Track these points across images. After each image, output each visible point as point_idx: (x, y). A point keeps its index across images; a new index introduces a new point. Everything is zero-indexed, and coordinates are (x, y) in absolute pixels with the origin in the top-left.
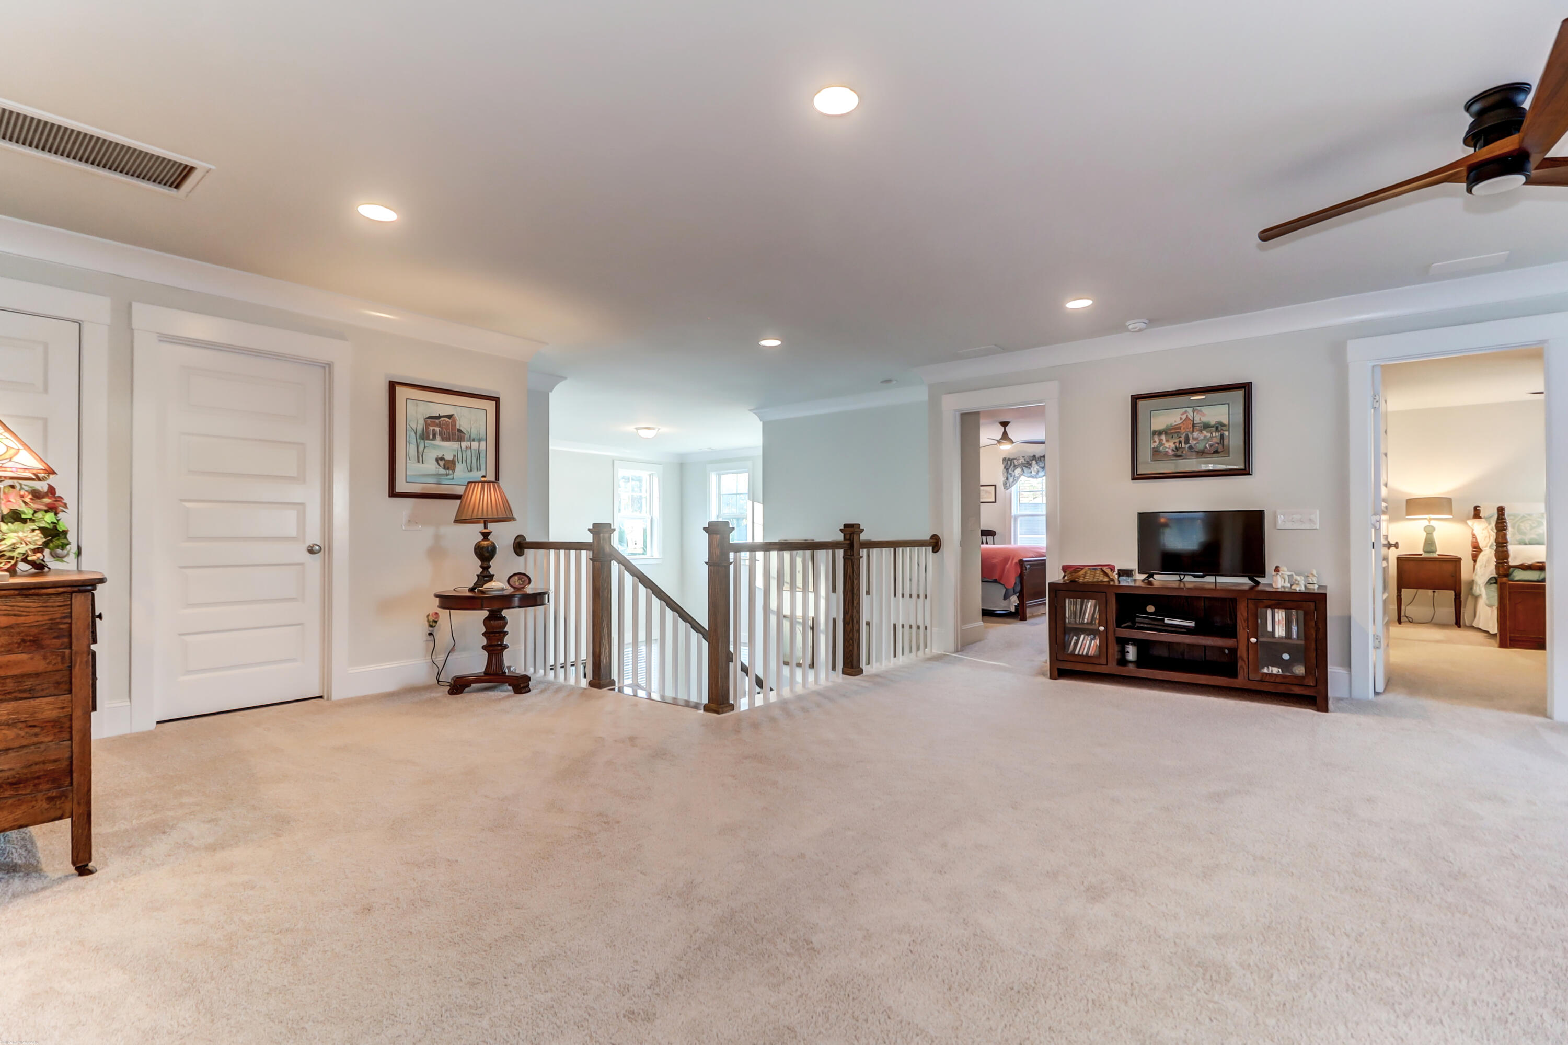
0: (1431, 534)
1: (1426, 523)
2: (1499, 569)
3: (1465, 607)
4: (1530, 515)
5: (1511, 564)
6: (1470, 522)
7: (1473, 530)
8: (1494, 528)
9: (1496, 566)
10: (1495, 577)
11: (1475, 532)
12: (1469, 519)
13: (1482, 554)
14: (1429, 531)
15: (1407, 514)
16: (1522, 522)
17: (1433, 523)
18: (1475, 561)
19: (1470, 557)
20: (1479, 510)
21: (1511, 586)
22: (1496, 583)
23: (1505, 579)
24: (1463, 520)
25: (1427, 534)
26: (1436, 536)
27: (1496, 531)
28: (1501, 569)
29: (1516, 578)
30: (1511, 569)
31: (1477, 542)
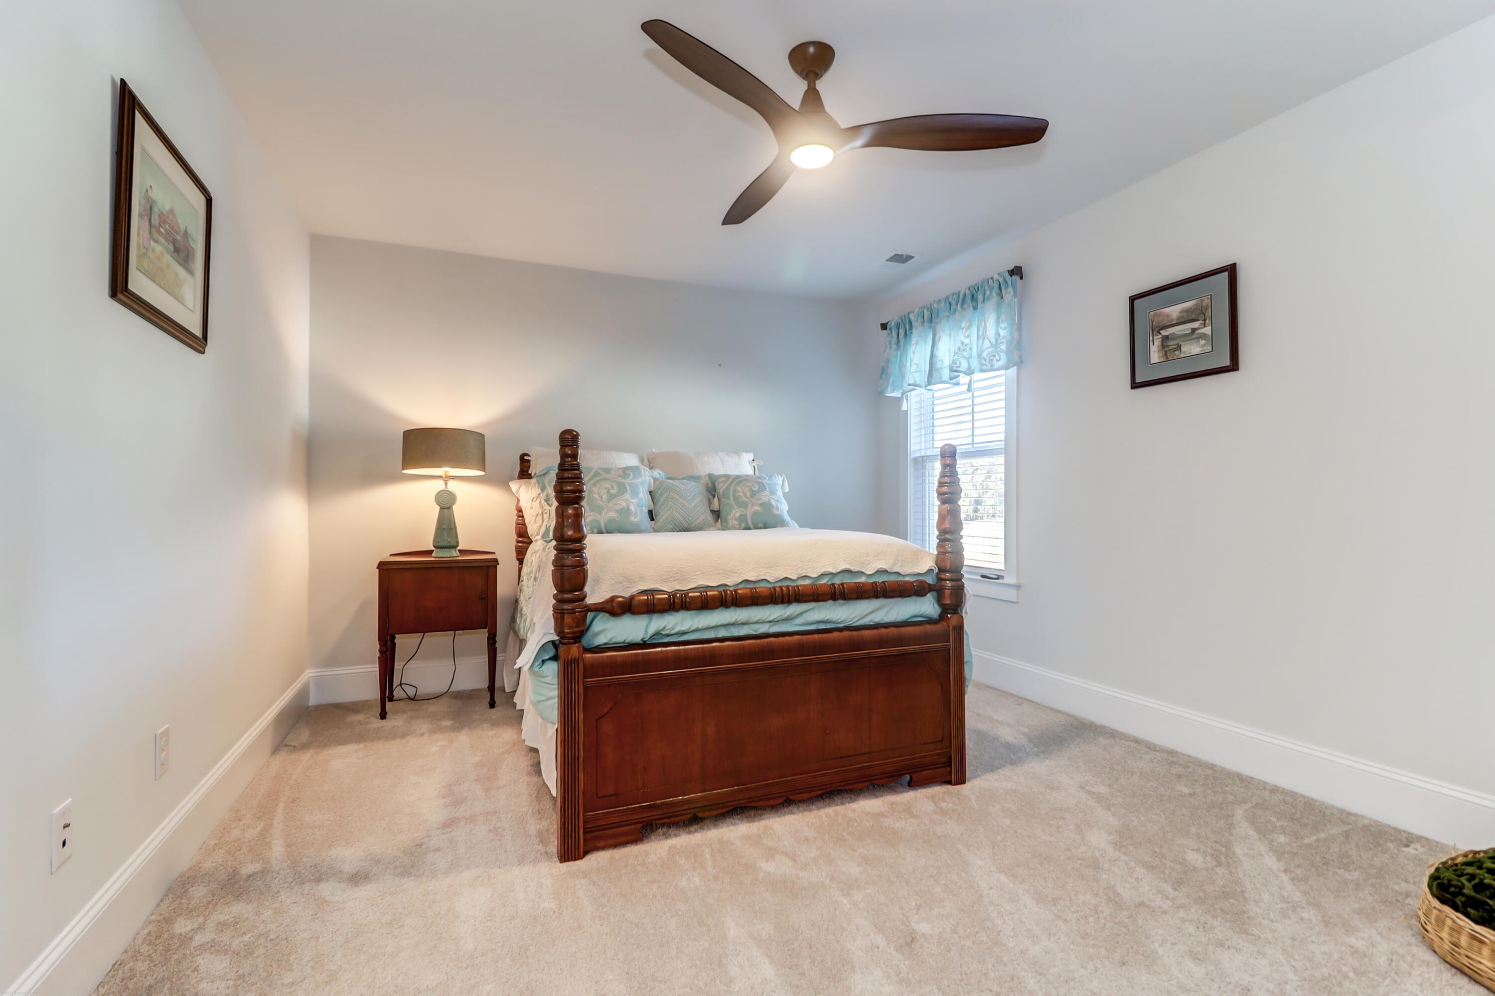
0: (450, 508)
1: (439, 485)
2: (562, 618)
3: (505, 650)
4: (607, 471)
5: (590, 600)
6: (514, 486)
7: (518, 501)
8: (553, 494)
9: (555, 609)
10: (553, 642)
11: (523, 504)
12: (512, 479)
13: (531, 548)
14: (446, 502)
15: (405, 465)
16: (595, 484)
17: (453, 486)
18: (521, 561)
19: (514, 554)
20: (529, 461)
21: (591, 670)
22: (555, 658)
23: (574, 650)
24: (503, 483)
25: (442, 508)
26: (458, 511)
27: (555, 504)
28: (568, 619)
29: (601, 640)
30: (590, 615)
31: (524, 524)
